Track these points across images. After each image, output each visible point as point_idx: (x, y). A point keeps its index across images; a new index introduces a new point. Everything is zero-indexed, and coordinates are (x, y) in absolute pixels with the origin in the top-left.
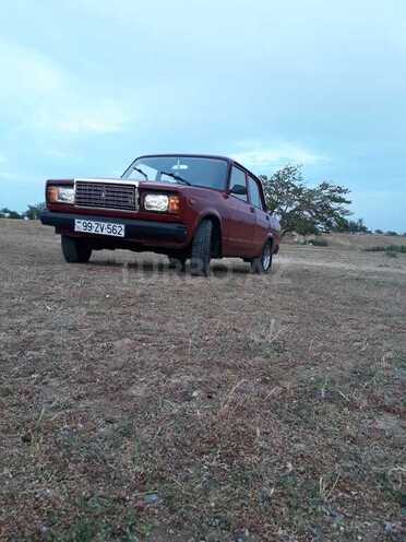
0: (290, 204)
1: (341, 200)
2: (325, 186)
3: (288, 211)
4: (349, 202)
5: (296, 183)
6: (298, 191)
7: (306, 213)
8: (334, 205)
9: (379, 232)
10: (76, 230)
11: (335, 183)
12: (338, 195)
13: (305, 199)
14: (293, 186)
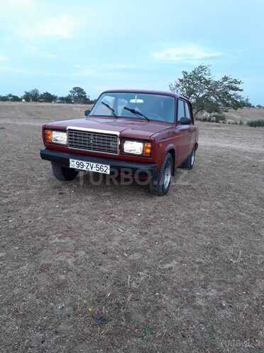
0: (201, 91)
1: (236, 89)
2: (225, 79)
3: (200, 96)
4: (241, 90)
5: (207, 77)
6: (207, 82)
7: (212, 97)
8: (231, 92)
9: (259, 106)
10: (71, 167)
11: (232, 77)
12: (234, 85)
13: (212, 87)
14: (204, 79)
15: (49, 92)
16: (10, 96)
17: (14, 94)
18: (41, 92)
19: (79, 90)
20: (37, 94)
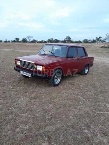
15: (57, 39)
16: (43, 41)
17: (44, 40)
18: (54, 39)
19: (69, 38)
20: (52, 40)
